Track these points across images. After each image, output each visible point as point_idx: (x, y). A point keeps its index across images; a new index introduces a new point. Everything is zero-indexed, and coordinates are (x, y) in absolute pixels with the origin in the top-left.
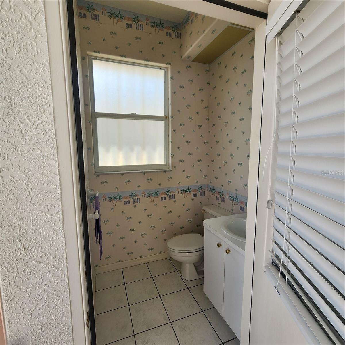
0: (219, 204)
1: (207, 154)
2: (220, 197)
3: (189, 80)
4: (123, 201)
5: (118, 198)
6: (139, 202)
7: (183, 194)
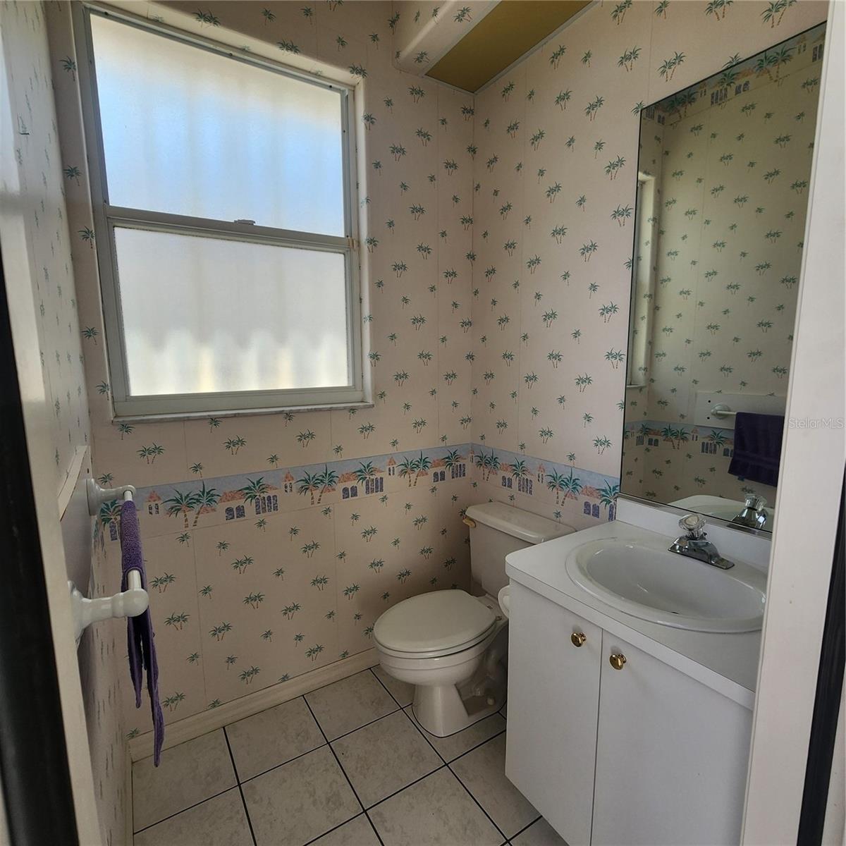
0: (512, 498)
1: (470, 357)
2: (514, 478)
3: (419, 133)
4: (221, 507)
5: (204, 500)
6: (276, 508)
7: (407, 475)
